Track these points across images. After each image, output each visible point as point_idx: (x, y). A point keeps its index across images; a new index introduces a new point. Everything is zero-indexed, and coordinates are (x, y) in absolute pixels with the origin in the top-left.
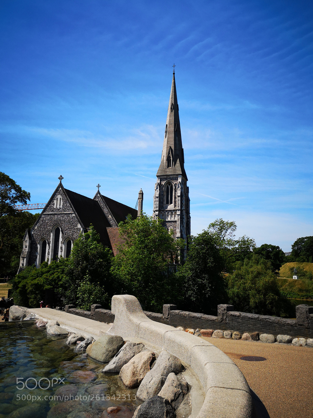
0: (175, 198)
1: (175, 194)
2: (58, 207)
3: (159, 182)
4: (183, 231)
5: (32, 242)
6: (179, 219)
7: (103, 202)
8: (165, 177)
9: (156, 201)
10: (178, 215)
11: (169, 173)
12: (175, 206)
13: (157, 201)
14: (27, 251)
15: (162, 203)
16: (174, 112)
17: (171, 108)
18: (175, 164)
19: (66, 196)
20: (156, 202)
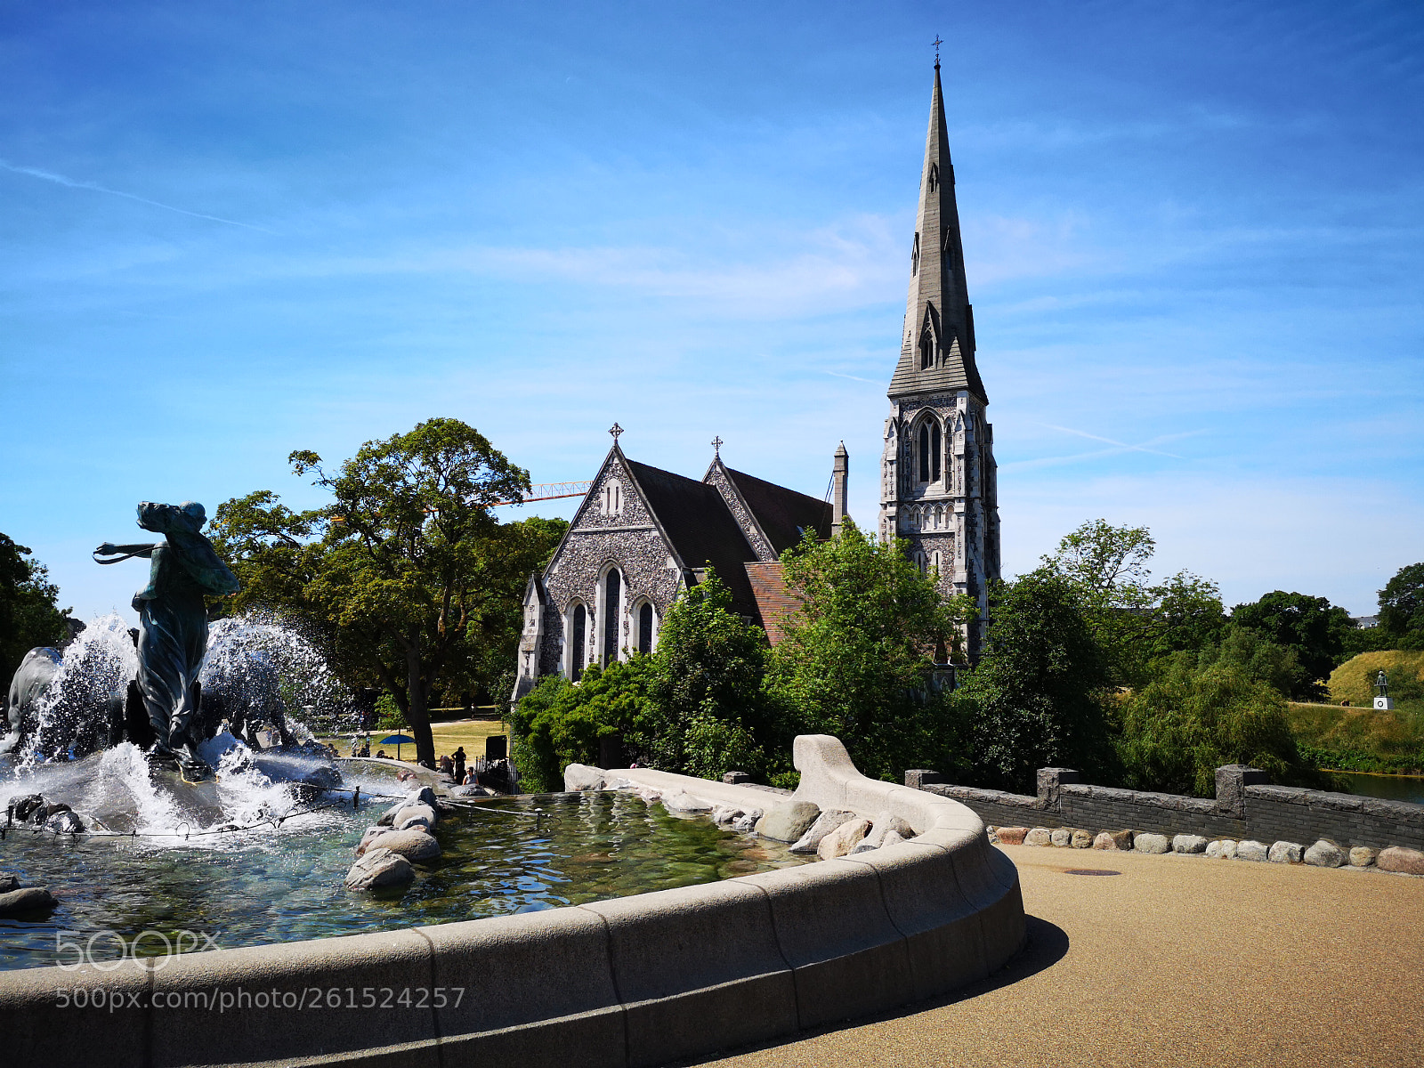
0: (949, 461)
1: (948, 449)
2: (612, 512)
3: (897, 414)
4: (975, 562)
5: (546, 608)
6: (963, 528)
7: (732, 487)
8: (916, 398)
9: (889, 475)
10: (959, 514)
11: (927, 387)
12: (949, 487)
13: (892, 473)
14: (536, 634)
15: (908, 480)
16: (938, 190)
17: (931, 180)
18: (946, 356)
19: (632, 481)
20: (888, 478)
